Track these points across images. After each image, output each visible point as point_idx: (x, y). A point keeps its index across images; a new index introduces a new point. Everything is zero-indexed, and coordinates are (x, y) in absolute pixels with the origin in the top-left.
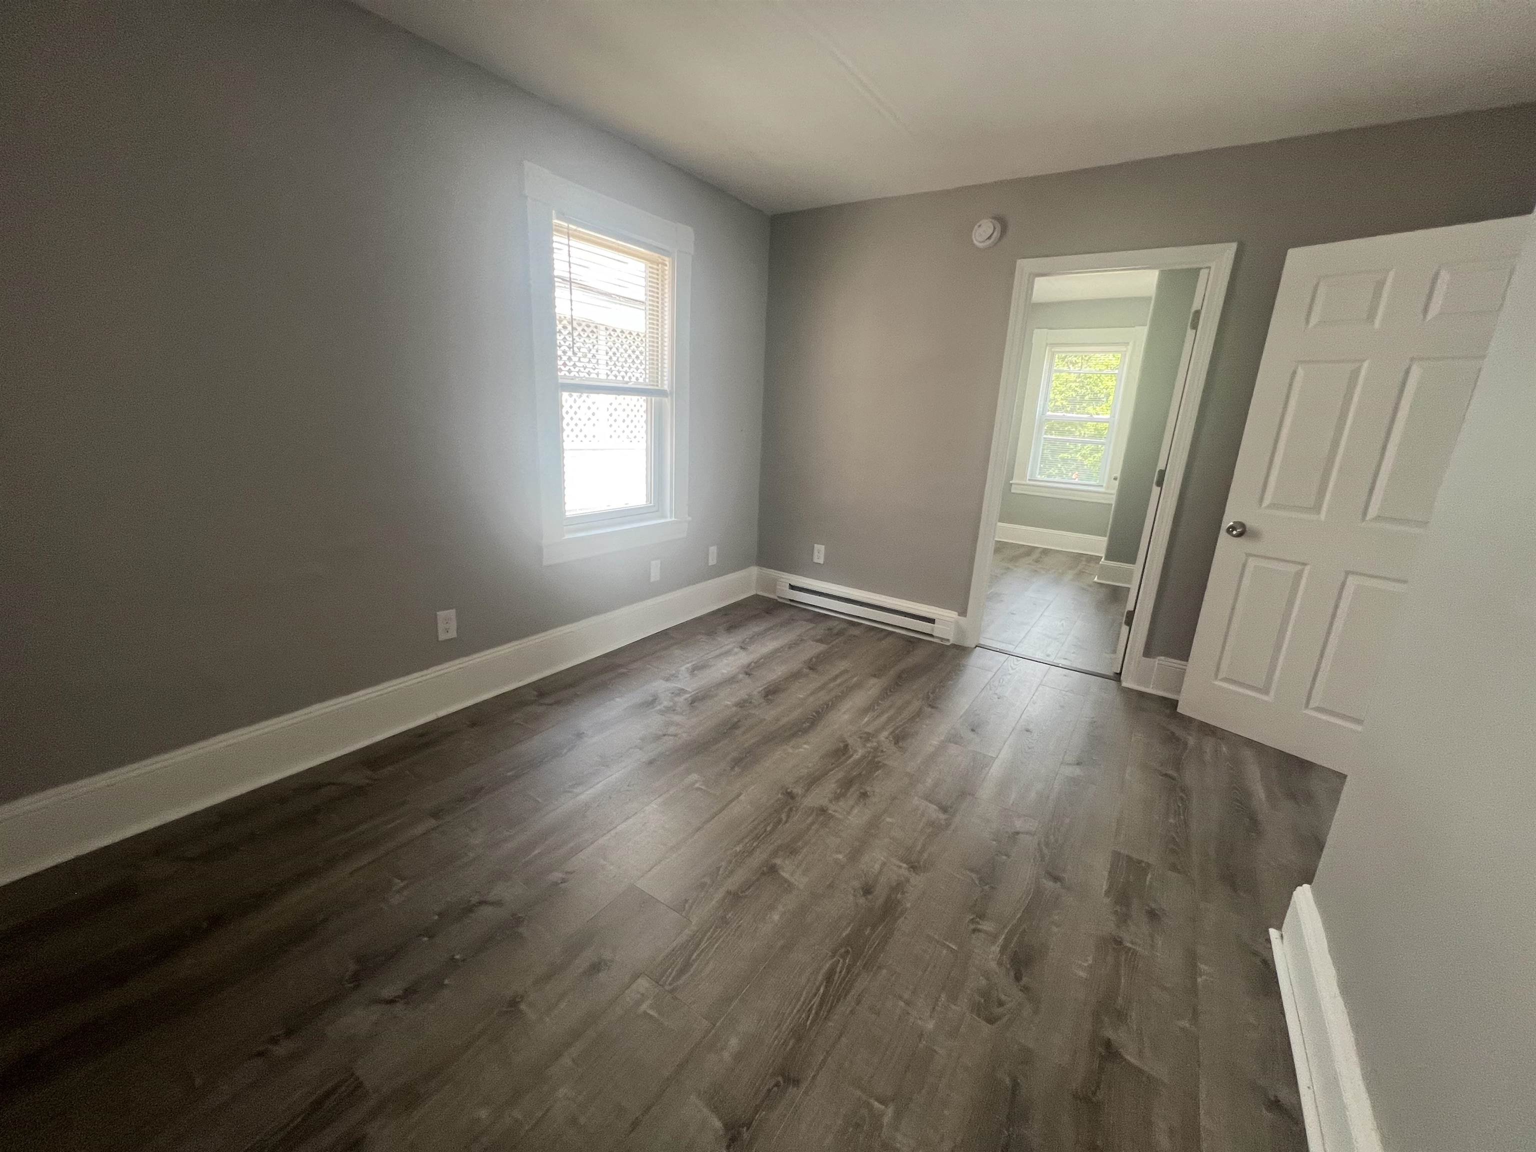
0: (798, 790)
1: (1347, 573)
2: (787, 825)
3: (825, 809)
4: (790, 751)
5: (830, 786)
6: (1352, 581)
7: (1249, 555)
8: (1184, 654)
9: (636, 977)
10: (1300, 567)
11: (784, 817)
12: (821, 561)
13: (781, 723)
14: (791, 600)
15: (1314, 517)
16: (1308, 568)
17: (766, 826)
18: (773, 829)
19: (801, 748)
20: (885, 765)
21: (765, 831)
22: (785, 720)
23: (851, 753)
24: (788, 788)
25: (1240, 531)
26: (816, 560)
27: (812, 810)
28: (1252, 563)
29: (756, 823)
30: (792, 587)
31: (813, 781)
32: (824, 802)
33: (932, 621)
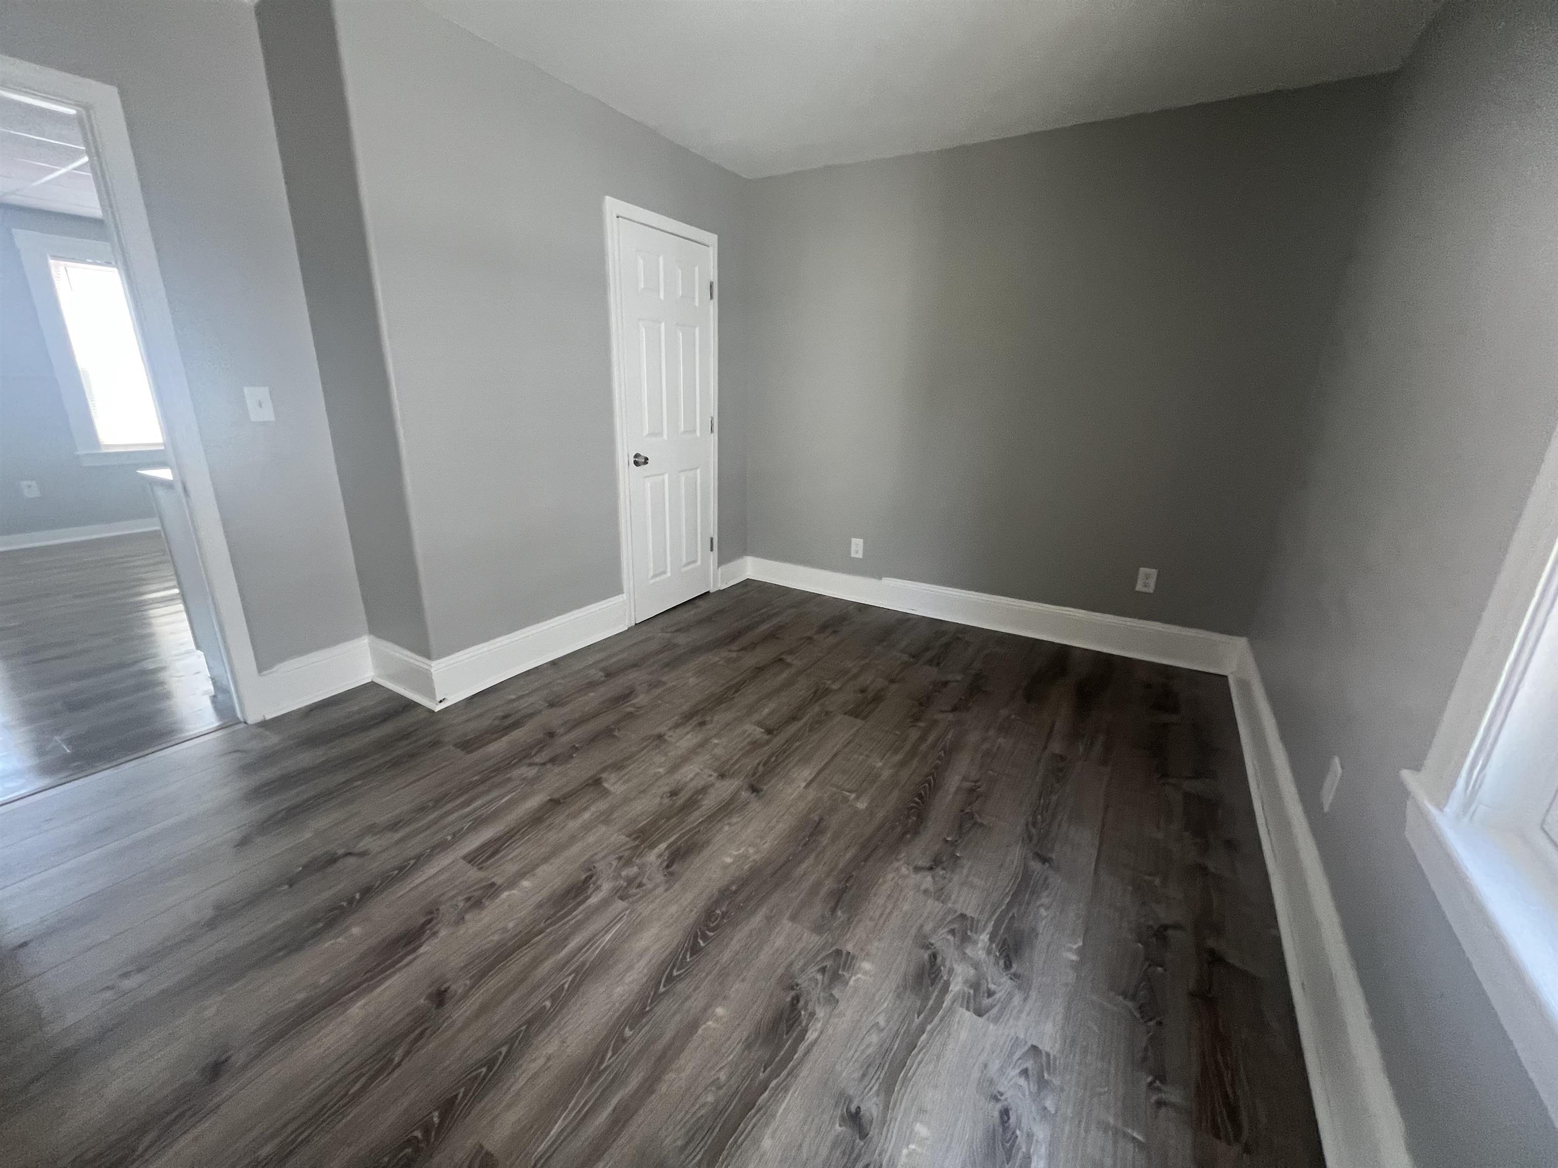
0: (745, 794)
2: (757, 761)
3: (720, 777)
4: (751, 850)
5: (709, 803)
9: (840, 689)
11: (761, 768)
13: (763, 911)
17: (776, 761)
18: (770, 757)
19: (736, 856)
20: (629, 836)
21: (777, 757)
22: (757, 920)
23: (667, 852)
24: (756, 796)
27: (732, 776)
29: (787, 762)
31: (727, 808)
32: (718, 784)
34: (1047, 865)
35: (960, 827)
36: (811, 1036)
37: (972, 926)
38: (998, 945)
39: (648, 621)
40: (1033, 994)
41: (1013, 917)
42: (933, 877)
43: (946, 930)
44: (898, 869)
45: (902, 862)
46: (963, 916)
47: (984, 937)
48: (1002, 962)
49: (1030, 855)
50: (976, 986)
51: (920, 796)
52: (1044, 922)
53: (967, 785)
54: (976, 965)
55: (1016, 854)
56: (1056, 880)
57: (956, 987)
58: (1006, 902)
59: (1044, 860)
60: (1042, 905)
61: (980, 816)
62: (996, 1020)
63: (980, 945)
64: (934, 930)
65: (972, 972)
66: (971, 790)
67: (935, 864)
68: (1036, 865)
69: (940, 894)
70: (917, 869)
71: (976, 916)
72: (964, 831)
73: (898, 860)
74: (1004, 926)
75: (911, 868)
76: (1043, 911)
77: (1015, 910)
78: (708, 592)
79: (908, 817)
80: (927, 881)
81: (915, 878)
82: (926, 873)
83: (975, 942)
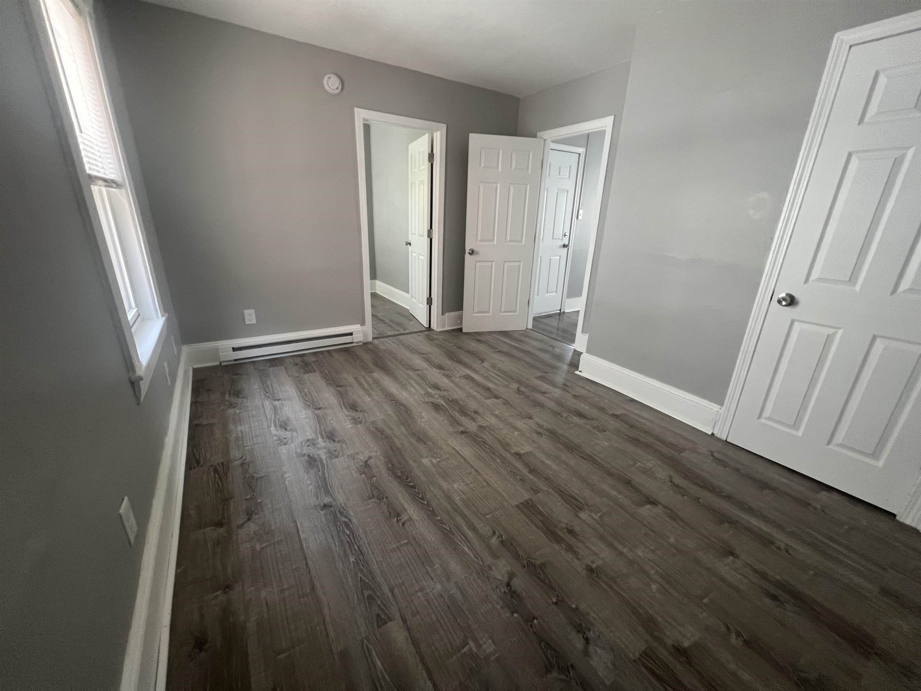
1: (504, 262)
6: (506, 264)
7: (476, 261)
8: (462, 309)
10: (491, 263)
12: (254, 321)
14: (235, 360)
15: (491, 243)
16: (494, 263)
25: (472, 252)
26: (247, 322)
28: (478, 264)
30: (234, 349)
33: (351, 334)
34: (322, 505)
35: (376, 488)
36: (344, 410)
37: (331, 457)
38: (317, 458)
39: (739, 448)
40: (294, 455)
41: (319, 471)
42: (361, 460)
43: (338, 449)
44: (376, 452)
45: (379, 455)
46: (337, 457)
47: (323, 457)
48: (312, 455)
49: (334, 503)
50: (314, 445)
51: (414, 487)
52: (306, 478)
53: (404, 518)
54: (319, 449)
55: (341, 499)
56: (313, 501)
57: (320, 440)
58: (326, 474)
59: (326, 506)
60: (311, 484)
61: (376, 503)
62: (302, 442)
63: (323, 454)
64: (342, 447)
65: (319, 446)
66: (398, 515)
67: (366, 464)
68: (327, 500)
69: (353, 457)
70: (370, 458)
71: (333, 461)
72: (373, 488)
73: (380, 455)
74: (320, 466)
75: (373, 456)
76: (309, 482)
77: (320, 474)
78: (894, 515)
79: (402, 472)
80: (362, 457)
81: (367, 454)
82: (366, 459)
83: (325, 453)
